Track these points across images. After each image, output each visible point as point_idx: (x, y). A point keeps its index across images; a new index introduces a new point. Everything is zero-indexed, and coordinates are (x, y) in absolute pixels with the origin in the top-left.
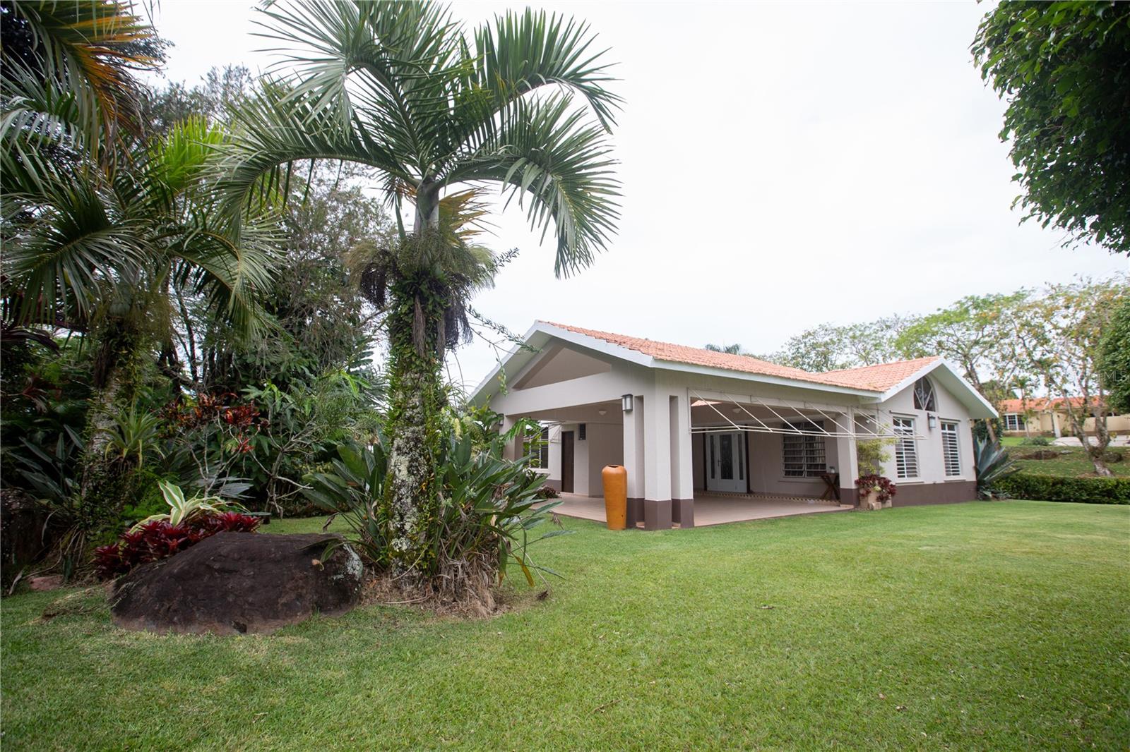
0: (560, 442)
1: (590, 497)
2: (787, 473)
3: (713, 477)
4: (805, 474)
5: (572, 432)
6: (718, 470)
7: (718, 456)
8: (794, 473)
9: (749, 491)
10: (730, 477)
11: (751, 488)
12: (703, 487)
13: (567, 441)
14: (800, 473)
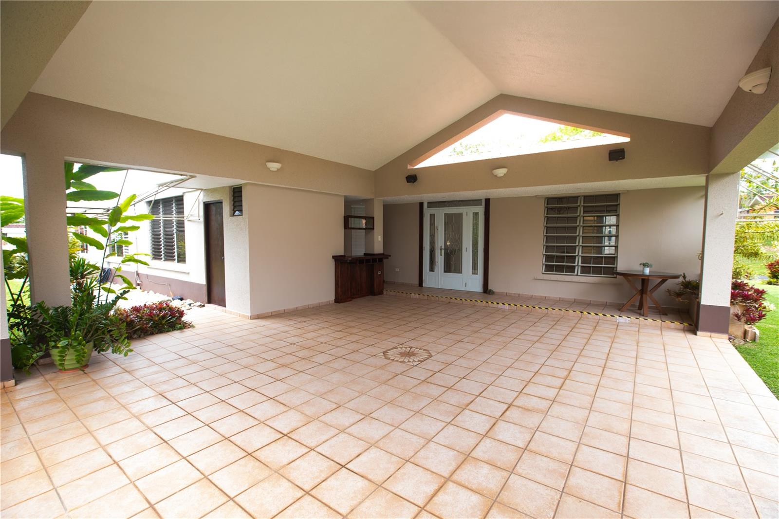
0: (202, 219)
1: (253, 318)
2: (549, 269)
3: (432, 269)
4: (578, 270)
5: (220, 203)
6: (440, 260)
7: (440, 242)
8: (560, 269)
9: (486, 289)
10: (459, 270)
11: (490, 288)
12: (417, 282)
13: (213, 217)
14: (571, 269)
